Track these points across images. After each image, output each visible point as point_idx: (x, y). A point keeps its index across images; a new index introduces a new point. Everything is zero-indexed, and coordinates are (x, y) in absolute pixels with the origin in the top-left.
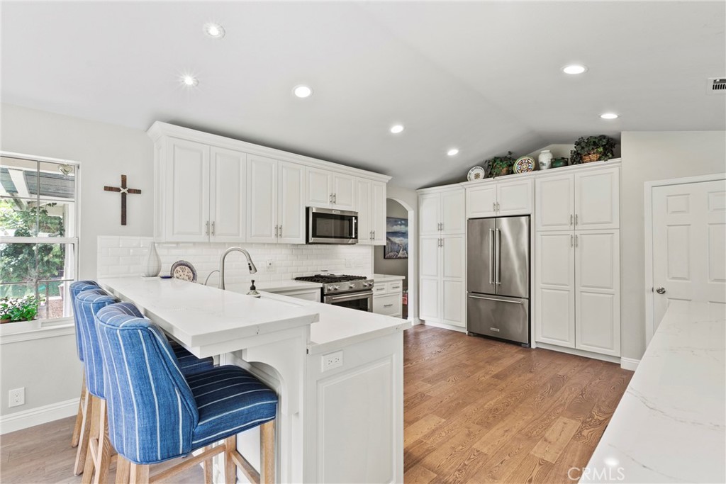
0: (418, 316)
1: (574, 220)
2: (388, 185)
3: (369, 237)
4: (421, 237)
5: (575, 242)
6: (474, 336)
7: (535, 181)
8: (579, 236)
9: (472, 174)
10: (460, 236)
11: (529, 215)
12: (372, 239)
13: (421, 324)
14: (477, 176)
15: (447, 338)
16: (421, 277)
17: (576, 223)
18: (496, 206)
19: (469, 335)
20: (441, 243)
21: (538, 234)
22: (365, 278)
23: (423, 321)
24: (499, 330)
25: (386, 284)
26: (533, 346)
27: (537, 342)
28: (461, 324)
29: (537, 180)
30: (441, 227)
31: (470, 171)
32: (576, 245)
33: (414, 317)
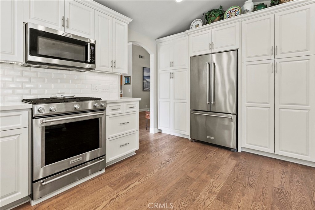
0: (157, 127)
1: (274, 51)
2: (130, 26)
3: (111, 65)
4: (159, 73)
5: (275, 69)
6: (195, 142)
7: (241, 24)
8: (278, 63)
9: (194, 25)
10: (185, 70)
11: (237, 50)
12: (113, 67)
13: (159, 132)
14: (197, 26)
15: (176, 144)
16: (159, 100)
17: (275, 54)
18: (211, 46)
19: (191, 141)
20: (172, 76)
21: (244, 64)
22: (100, 99)
23: (161, 130)
24: (213, 138)
25: (122, 104)
26: (240, 151)
27: (242, 147)
28: (186, 133)
29: (243, 22)
30: (172, 64)
31: (192, 23)
32: (275, 71)
33: (154, 128)
